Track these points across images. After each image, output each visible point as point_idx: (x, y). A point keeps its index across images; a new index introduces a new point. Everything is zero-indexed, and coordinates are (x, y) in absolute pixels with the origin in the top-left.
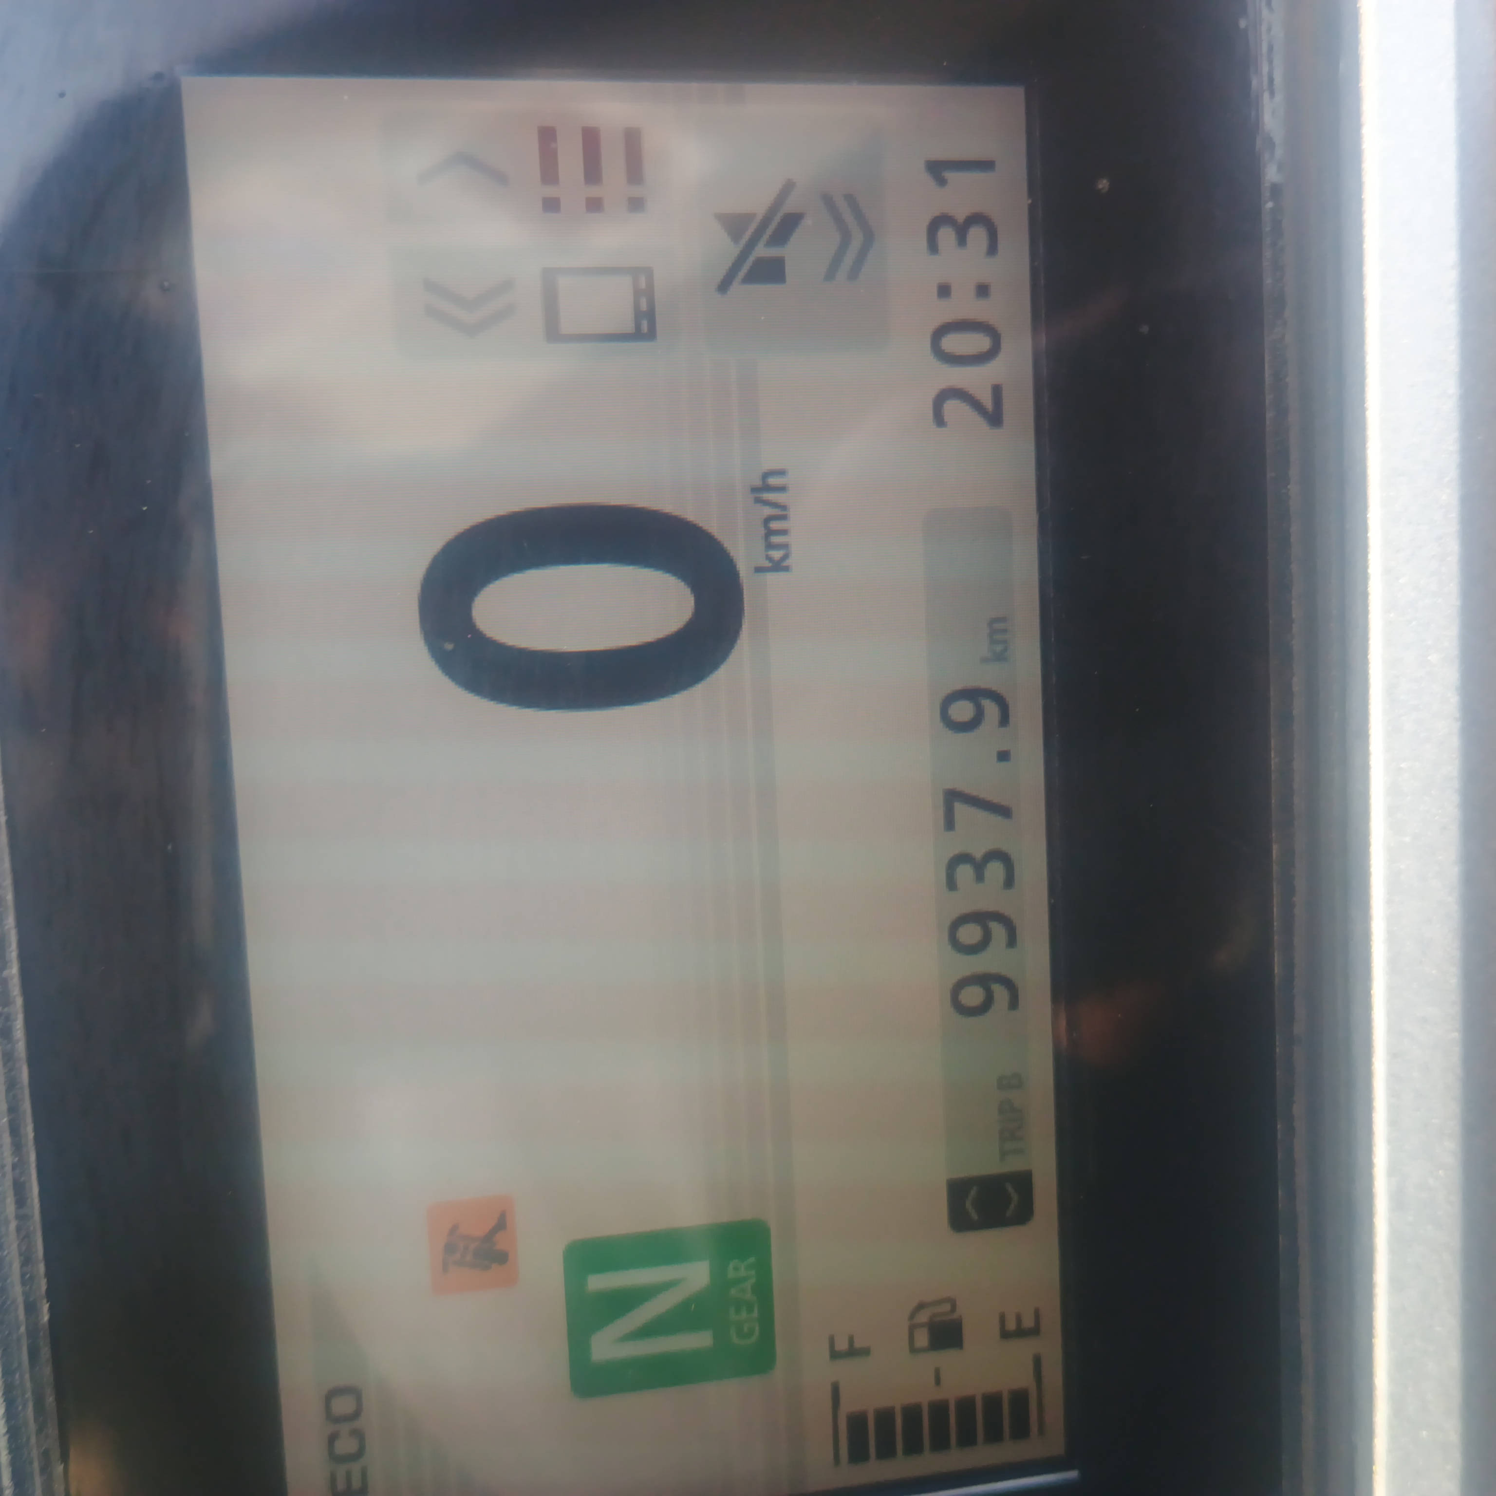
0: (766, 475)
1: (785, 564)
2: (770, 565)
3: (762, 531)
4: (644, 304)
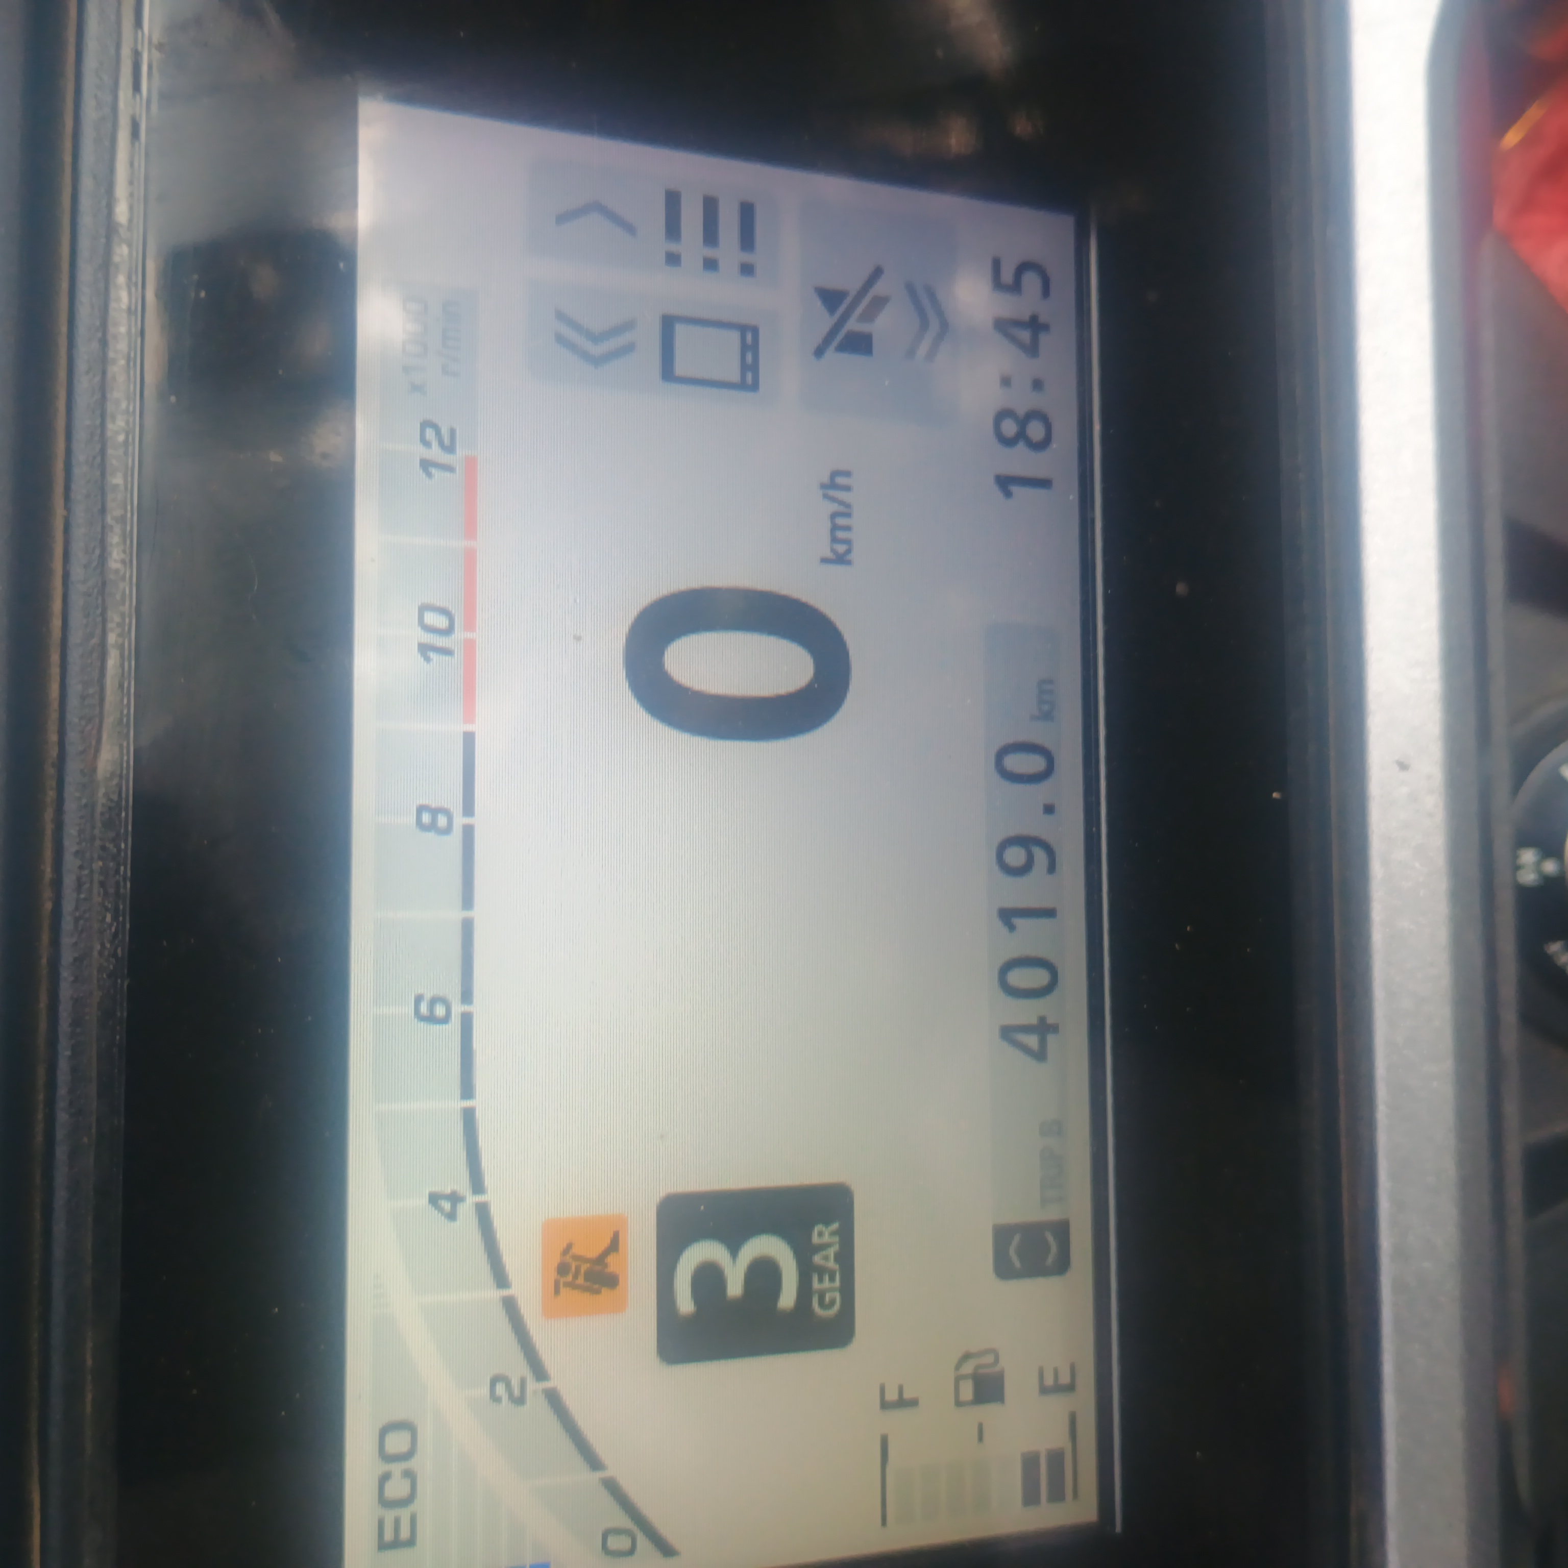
4: (749, 358)
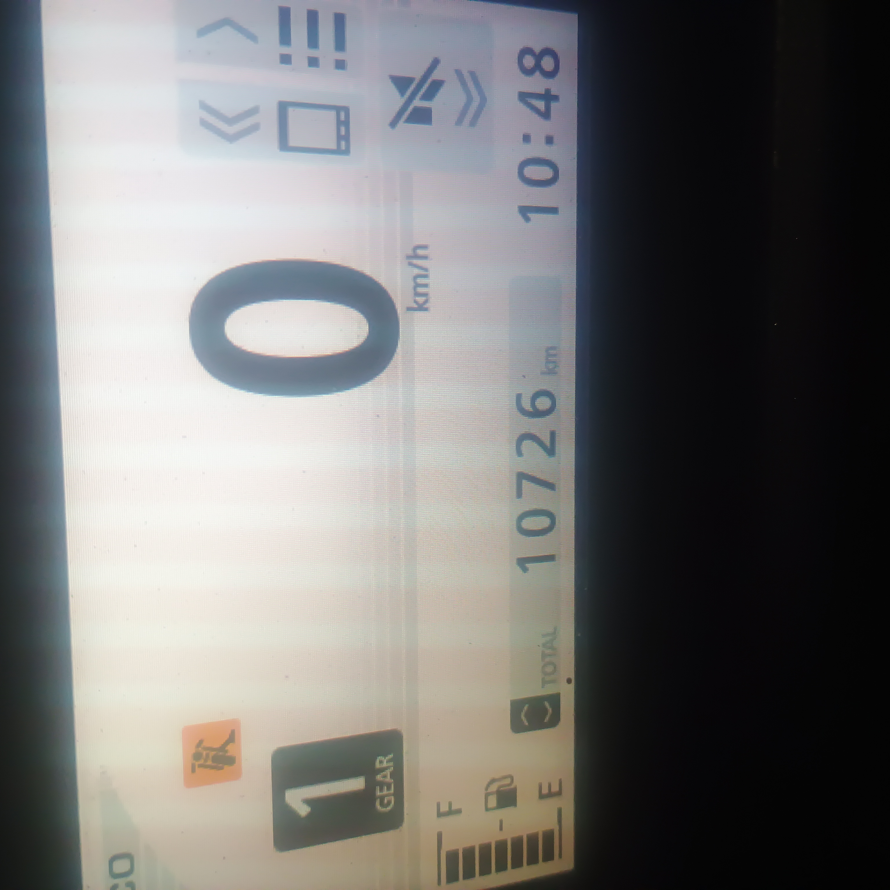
0: (416, 248)
1: (426, 306)
2: (417, 306)
3: (412, 284)
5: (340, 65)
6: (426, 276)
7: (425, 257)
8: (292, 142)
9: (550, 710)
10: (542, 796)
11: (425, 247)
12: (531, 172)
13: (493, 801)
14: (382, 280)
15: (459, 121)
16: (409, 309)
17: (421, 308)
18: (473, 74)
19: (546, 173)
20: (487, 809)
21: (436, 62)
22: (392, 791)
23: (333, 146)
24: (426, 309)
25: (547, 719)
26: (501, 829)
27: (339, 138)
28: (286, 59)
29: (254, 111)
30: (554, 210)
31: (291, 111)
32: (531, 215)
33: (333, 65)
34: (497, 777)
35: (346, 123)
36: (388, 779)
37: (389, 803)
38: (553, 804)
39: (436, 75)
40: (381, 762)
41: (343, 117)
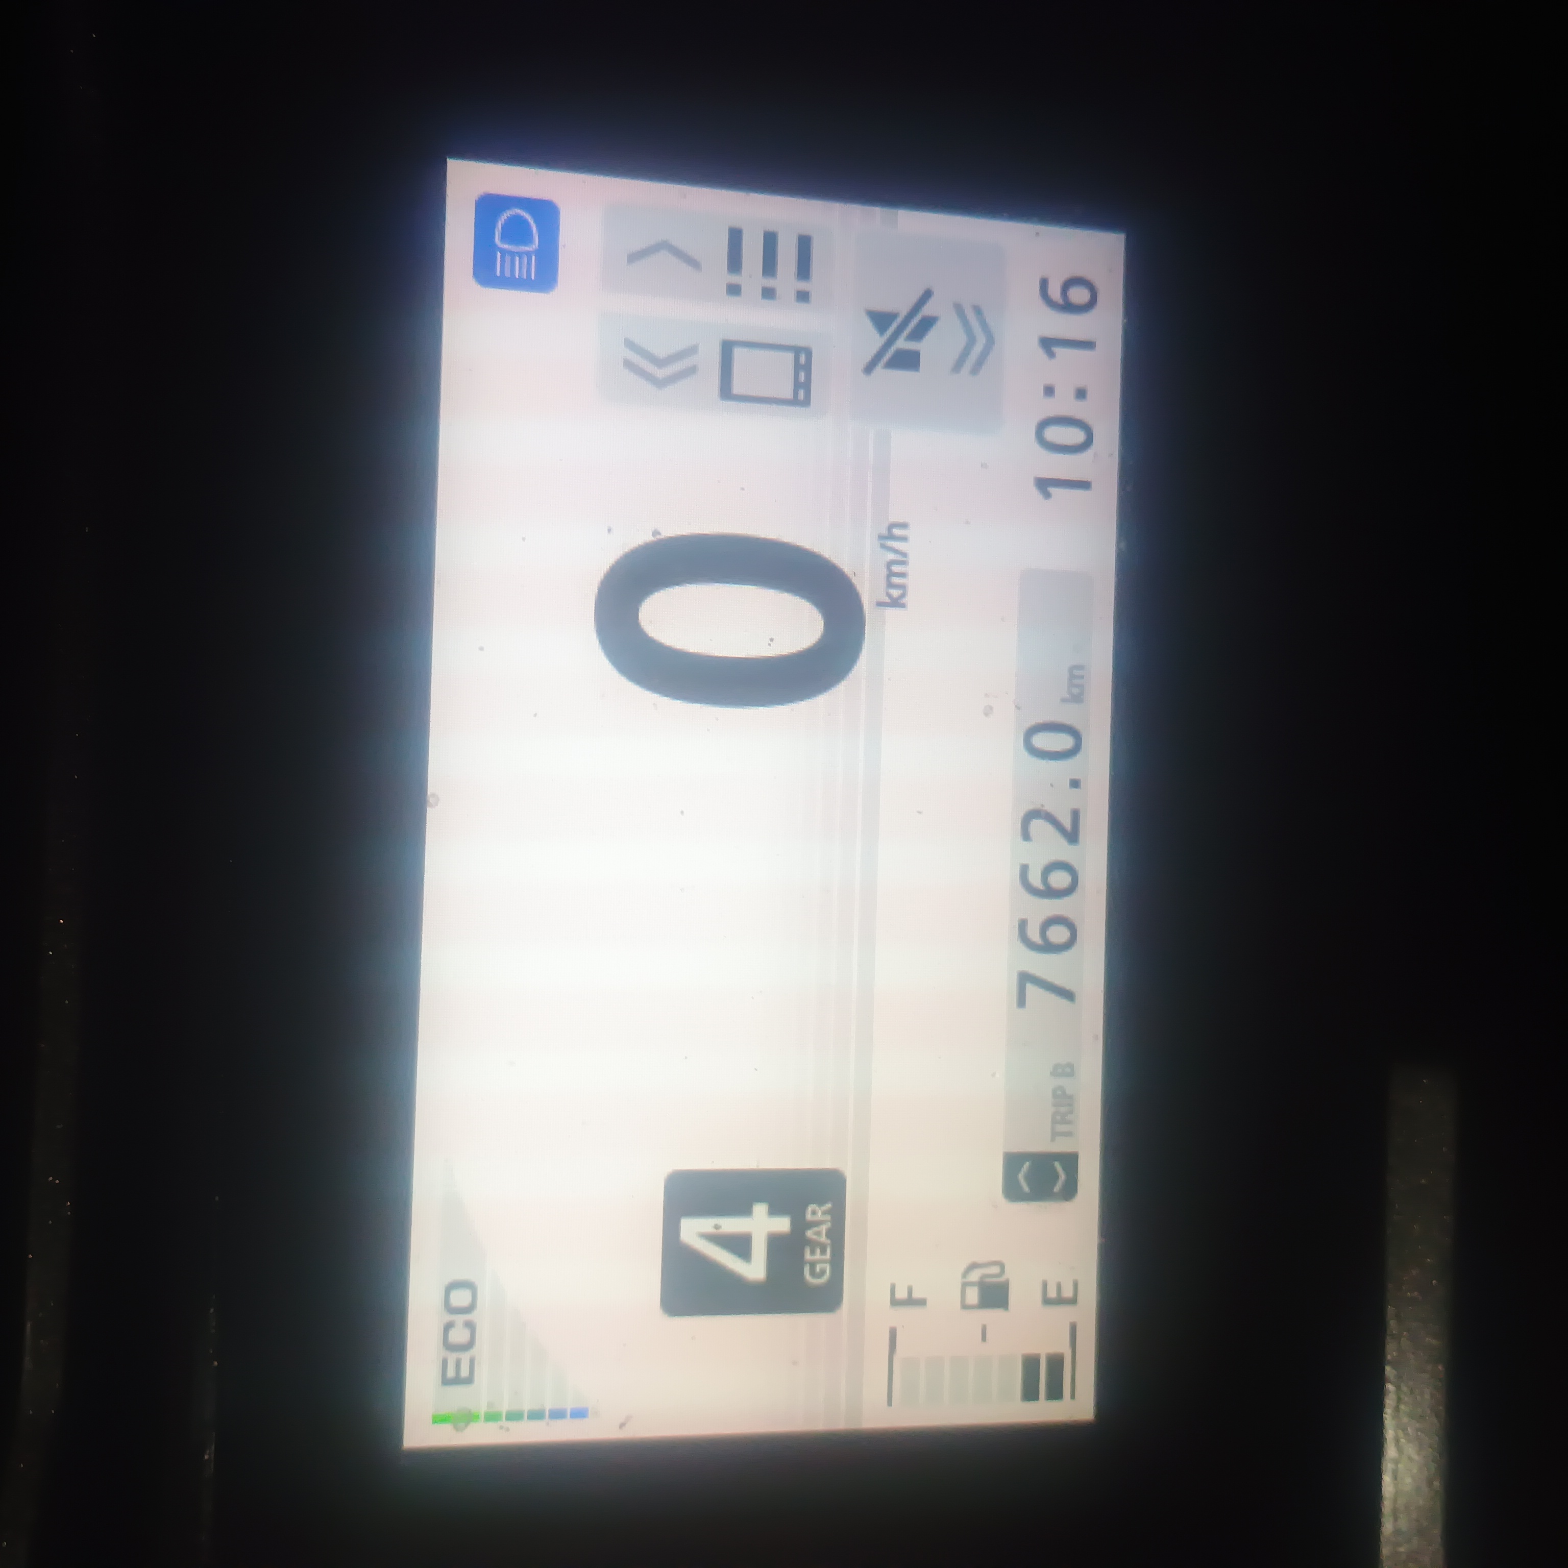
0: (892, 526)
1: (904, 601)
2: (889, 601)
3: (884, 572)
4: (802, 377)
5: (803, 296)
6: (903, 563)
7: (904, 539)
8: (738, 388)
9: (1062, 1176)
10: (1047, 1301)
11: (904, 526)
12: (1054, 434)
13: (973, 1296)
14: (845, 564)
15: (957, 366)
16: (880, 604)
17: (896, 603)
18: (978, 310)
19: (1075, 436)
20: (965, 1306)
21: (927, 295)
22: (828, 1256)
23: (788, 393)
24: (903, 606)
25: (1057, 1189)
26: (984, 1338)
27: (797, 385)
28: (734, 290)
29: (692, 350)
30: (1084, 485)
31: (738, 353)
32: (1052, 490)
33: (792, 295)
34: (979, 1259)
35: (808, 368)
36: (823, 1239)
37: (823, 1272)
38: (1063, 1316)
39: (928, 310)
40: (814, 1213)
41: (803, 359)
